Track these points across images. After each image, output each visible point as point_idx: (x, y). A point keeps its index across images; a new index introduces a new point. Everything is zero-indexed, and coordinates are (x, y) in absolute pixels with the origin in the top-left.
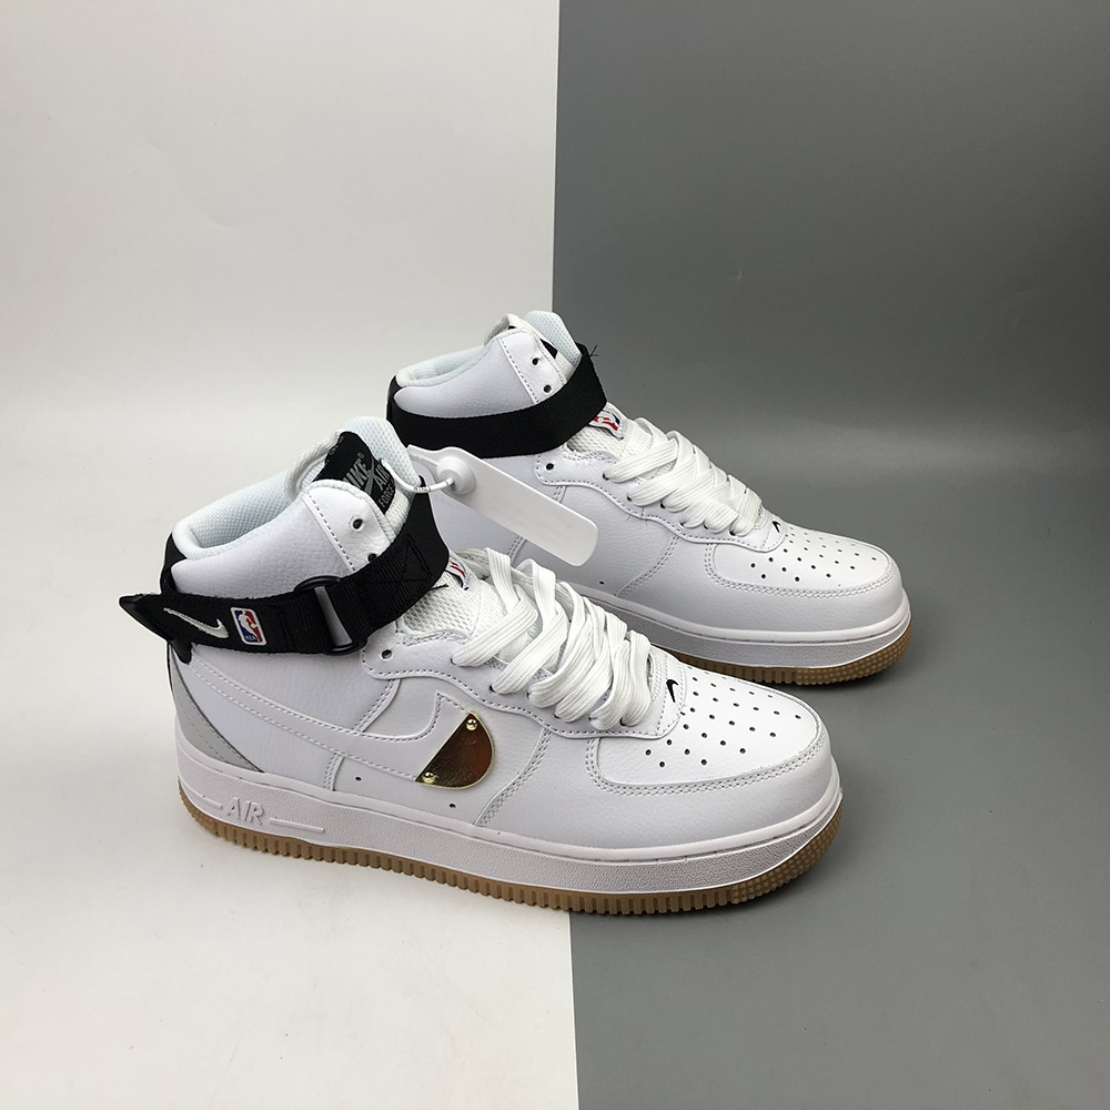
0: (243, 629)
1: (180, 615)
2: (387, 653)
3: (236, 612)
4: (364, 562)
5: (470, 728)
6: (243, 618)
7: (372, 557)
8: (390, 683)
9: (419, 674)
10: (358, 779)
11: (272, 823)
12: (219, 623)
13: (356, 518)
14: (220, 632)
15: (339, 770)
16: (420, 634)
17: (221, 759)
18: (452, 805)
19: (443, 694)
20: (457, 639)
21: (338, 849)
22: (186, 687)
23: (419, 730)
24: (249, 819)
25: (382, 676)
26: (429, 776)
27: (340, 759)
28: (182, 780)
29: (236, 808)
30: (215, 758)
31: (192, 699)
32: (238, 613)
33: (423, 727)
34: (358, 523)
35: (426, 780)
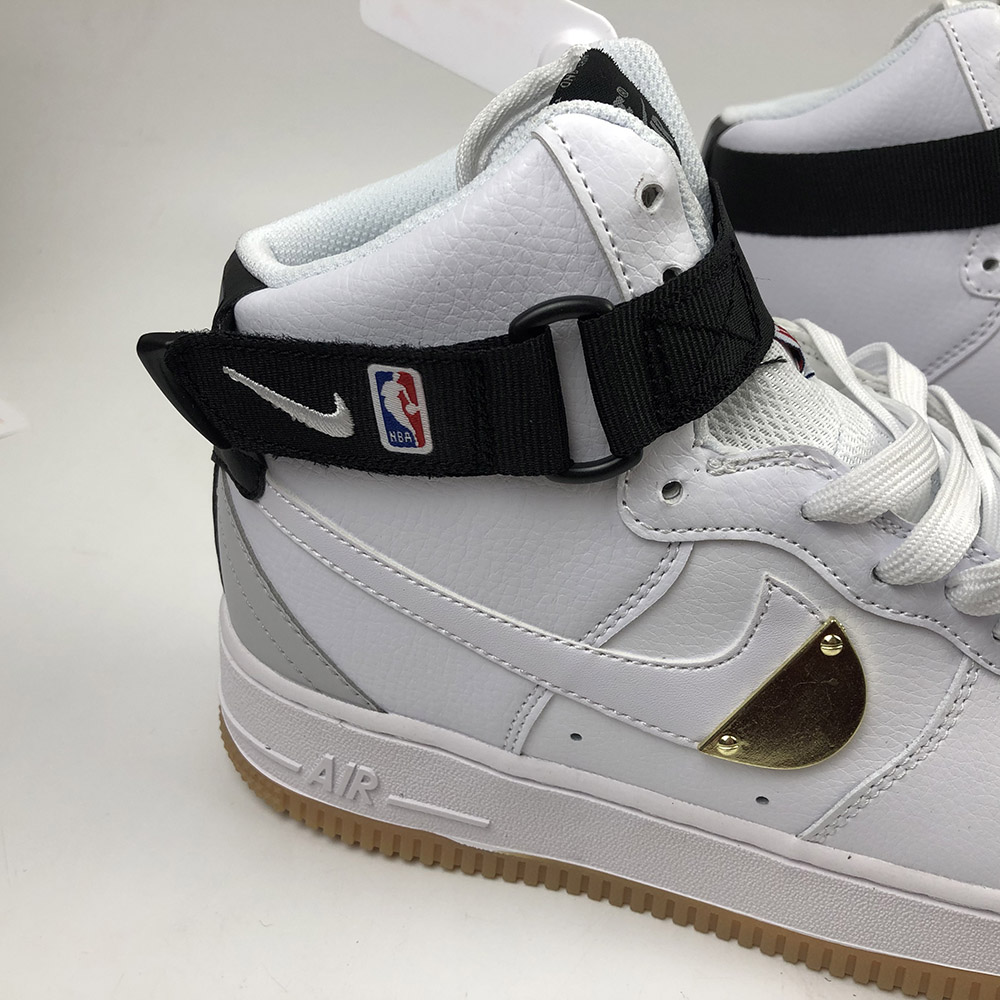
0: (389, 418)
1: (256, 386)
2: (672, 488)
3: (378, 375)
4: (653, 280)
5: (827, 651)
6: (392, 389)
7: (669, 273)
8: (671, 552)
9: (734, 535)
10: (576, 736)
11: (393, 806)
12: (338, 401)
13: (648, 182)
14: (336, 423)
15: (541, 716)
16: (741, 453)
17: (307, 683)
18: (761, 799)
19: (777, 579)
20: (816, 466)
21: (512, 857)
22: (249, 547)
23: (714, 651)
24: (351, 795)
25: (658, 536)
26: (730, 743)
27: (546, 697)
28: (228, 714)
29: (329, 773)
30: (297, 682)
31: (261, 571)
32: (383, 378)
33: (723, 645)
34: (650, 194)
35: (722, 749)
